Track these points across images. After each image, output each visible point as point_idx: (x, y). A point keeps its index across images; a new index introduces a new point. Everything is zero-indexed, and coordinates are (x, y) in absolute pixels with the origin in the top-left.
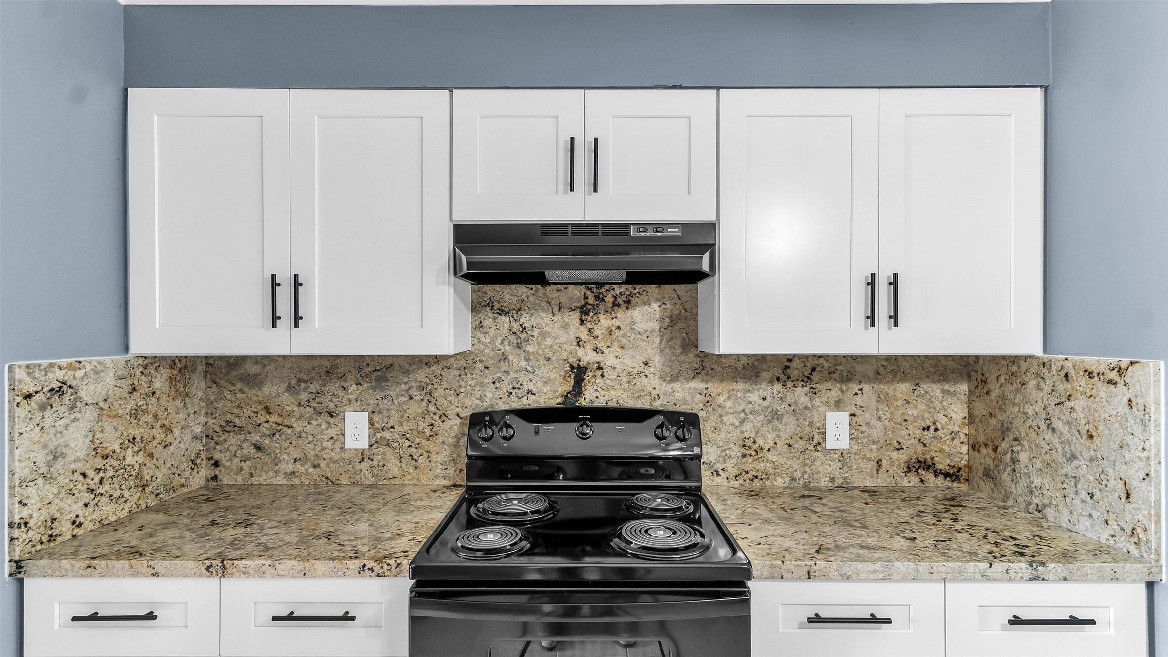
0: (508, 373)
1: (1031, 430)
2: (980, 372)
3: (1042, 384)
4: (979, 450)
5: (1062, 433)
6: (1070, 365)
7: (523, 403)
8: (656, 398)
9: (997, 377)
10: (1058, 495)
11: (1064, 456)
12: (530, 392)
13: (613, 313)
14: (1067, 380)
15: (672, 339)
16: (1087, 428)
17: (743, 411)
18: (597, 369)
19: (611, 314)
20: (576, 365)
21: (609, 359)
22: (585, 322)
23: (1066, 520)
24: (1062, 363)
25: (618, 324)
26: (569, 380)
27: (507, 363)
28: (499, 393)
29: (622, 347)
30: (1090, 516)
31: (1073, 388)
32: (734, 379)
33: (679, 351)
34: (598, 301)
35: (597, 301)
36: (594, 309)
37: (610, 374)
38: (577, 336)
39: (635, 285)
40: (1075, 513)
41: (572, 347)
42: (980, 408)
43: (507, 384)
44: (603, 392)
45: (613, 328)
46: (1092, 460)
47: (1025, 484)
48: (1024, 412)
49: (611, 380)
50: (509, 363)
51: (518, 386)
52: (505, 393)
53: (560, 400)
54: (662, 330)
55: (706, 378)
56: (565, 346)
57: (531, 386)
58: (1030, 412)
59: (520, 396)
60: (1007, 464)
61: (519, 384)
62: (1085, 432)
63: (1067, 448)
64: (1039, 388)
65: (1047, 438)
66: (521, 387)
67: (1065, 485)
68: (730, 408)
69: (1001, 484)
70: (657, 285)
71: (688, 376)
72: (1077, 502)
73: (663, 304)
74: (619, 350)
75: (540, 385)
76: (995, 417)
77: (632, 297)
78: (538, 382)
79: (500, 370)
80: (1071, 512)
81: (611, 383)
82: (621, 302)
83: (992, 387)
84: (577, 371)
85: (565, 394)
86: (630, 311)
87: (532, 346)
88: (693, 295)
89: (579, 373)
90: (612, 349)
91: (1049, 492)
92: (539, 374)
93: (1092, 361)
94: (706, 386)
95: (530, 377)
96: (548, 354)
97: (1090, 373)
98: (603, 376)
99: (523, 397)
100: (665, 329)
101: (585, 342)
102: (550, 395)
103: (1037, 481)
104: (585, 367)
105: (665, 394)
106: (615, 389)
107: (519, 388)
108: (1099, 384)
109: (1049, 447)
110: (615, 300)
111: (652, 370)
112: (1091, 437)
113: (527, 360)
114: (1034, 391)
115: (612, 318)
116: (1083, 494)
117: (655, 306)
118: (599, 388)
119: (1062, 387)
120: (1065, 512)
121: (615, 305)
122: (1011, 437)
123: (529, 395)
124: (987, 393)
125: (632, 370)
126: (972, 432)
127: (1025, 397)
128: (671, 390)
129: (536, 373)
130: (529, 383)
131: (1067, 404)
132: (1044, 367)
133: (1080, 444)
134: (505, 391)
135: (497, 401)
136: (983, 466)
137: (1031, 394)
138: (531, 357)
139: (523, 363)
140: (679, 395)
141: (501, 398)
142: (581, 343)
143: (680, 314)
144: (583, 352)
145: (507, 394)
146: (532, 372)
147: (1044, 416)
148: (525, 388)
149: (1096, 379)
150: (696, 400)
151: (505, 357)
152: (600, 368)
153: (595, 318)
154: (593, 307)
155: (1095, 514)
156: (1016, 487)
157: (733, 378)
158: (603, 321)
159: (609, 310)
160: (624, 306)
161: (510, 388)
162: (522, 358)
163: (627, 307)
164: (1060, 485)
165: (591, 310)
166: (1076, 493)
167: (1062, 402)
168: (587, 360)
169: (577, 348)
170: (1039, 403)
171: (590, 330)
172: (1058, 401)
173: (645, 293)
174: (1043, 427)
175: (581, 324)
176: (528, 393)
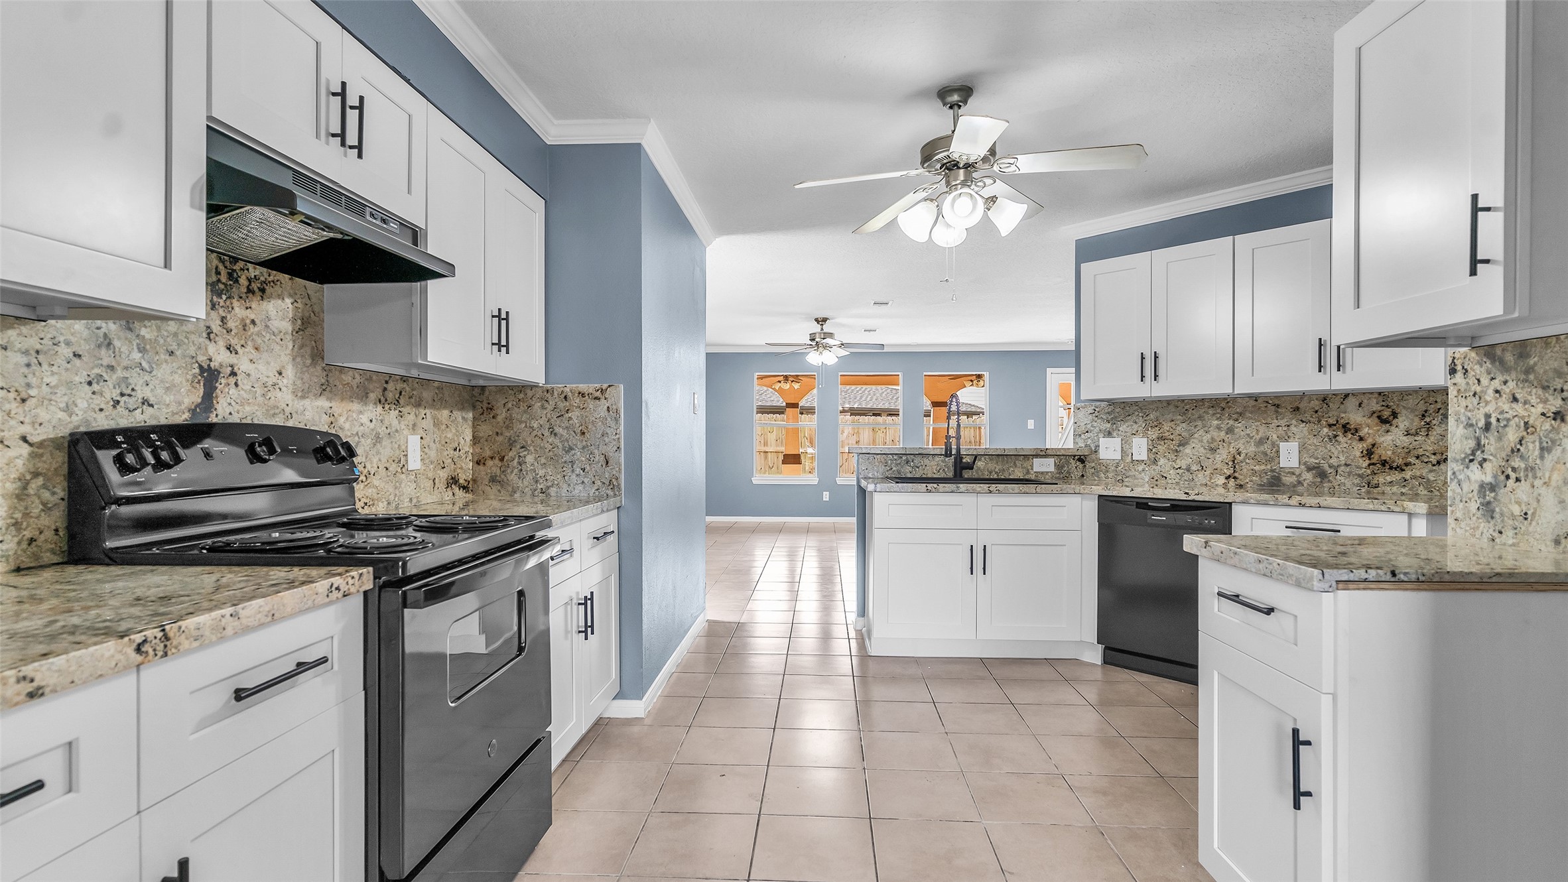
0: (111, 368)
1: (537, 438)
2: (485, 402)
3: (546, 405)
4: (484, 464)
5: (562, 435)
6: (568, 390)
7: (135, 418)
8: (289, 417)
9: (505, 404)
10: (559, 477)
11: (564, 450)
12: (145, 402)
13: (247, 301)
14: (566, 400)
15: (303, 346)
16: (580, 428)
17: (357, 434)
18: (230, 375)
19: (245, 301)
20: (206, 367)
21: (243, 365)
22: (217, 307)
23: (566, 491)
24: (562, 389)
25: (253, 316)
26: (198, 386)
27: (111, 352)
28: (98, 401)
29: (256, 349)
30: (583, 482)
31: (570, 405)
32: (351, 399)
33: (309, 362)
34: (232, 280)
35: (230, 280)
36: (227, 291)
37: (245, 384)
38: (207, 325)
39: (270, 271)
40: (572, 485)
41: (201, 340)
42: (485, 429)
43: (111, 387)
44: (237, 407)
45: (248, 322)
46: (584, 448)
47: (531, 478)
48: (530, 427)
49: (245, 391)
50: (114, 352)
51: (128, 391)
52: (108, 403)
53: (186, 416)
54: (294, 333)
55: (330, 395)
56: (192, 337)
57: (146, 393)
58: (535, 425)
59: (132, 408)
60: (515, 467)
61: (130, 388)
62: (579, 431)
63: (566, 444)
64: (543, 407)
65: (550, 440)
66: (133, 393)
67: (564, 469)
68: (348, 430)
69: (508, 484)
70: (290, 277)
71: (316, 392)
72: (574, 476)
73: (296, 301)
74: (253, 352)
75: (160, 391)
76: (502, 434)
77: (267, 284)
78: (157, 386)
79: (100, 362)
80: (569, 485)
81: (245, 396)
82: (256, 289)
83: (499, 412)
84: (207, 375)
85: (193, 407)
86: (265, 303)
87: (148, 330)
88: (321, 297)
89: (210, 377)
90: (246, 350)
91: (552, 477)
92: (159, 375)
93: (583, 387)
94: (330, 405)
95: (146, 378)
96: (172, 345)
97: (582, 394)
98: (236, 385)
99: (135, 409)
100: (297, 332)
101: (216, 335)
102: (174, 408)
103: (541, 472)
104: (216, 370)
105: (297, 413)
106: (249, 403)
107: (130, 395)
108: (589, 401)
109: (552, 447)
110: (250, 285)
111: (285, 381)
112: (583, 433)
113: (142, 350)
114: (539, 410)
115: (247, 308)
116: (578, 471)
117: (288, 301)
118: (232, 400)
119: (561, 405)
120: (565, 486)
121: (250, 291)
122: (518, 447)
123: (145, 407)
124: (493, 417)
125: (267, 380)
126: (477, 450)
127: (531, 416)
128: (301, 408)
129: (154, 373)
130: (146, 388)
131: (567, 415)
132: (547, 393)
133: (576, 441)
134: (109, 399)
135: (95, 415)
136: (490, 475)
137: (536, 412)
138: (148, 347)
139: (136, 356)
140: (309, 415)
141: (101, 410)
142: (212, 336)
143: (310, 317)
144: (215, 348)
145: (112, 403)
146: (149, 370)
147: (548, 426)
148: (140, 394)
149: (587, 397)
150: (322, 421)
151: (108, 341)
152: (233, 374)
153: (228, 303)
154: (226, 287)
155: (586, 480)
156: (522, 482)
157: (351, 397)
158: (237, 310)
159: (244, 296)
160: (259, 294)
161: (115, 394)
162: (135, 347)
163: (262, 297)
164: (561, 470)
165: (224, 292)
166: (573, 471)
167: (562, 415)
168: (220, 360)
169: (207, 342)
170: (544, 418)
171: (223, 319)
172: (559, 415)
173: (279, 283)
174: (547, 433)
175: (212, 309)
176: (143, 403)
